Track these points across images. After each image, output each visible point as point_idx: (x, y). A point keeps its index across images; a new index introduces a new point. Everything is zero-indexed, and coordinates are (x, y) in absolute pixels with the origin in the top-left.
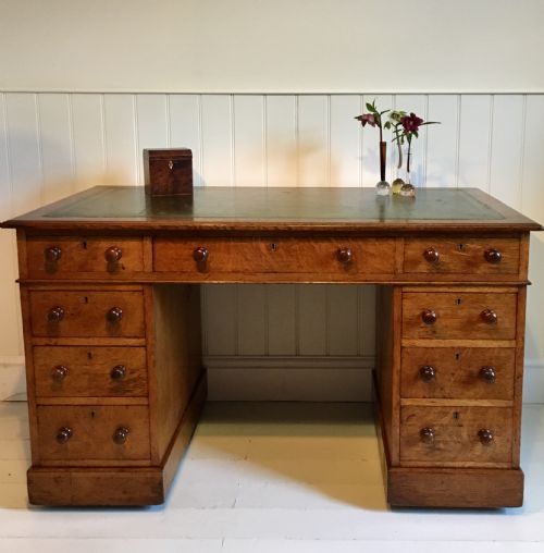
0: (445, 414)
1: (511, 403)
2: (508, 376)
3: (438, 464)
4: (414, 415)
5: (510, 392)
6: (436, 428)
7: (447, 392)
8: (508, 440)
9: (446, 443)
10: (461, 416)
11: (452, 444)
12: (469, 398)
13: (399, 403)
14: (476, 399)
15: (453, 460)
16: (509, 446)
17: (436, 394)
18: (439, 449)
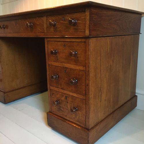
0: (63, 96)
1: (84, 98)
2: (83, 84)
3: (62, 116)
4: (54, 94)
5: (84, 92)
6: (60, 101)
7: (63, 86)
8: (84, 115)
9: (63, 108)
10: (68, 98)
11: (65, 109)
12: (70, 91)
13: (49, 88)
14: (72, 92)
15: (66, 116)
16: (85, 118)
17: (60, 87)
18: (61, 110)
